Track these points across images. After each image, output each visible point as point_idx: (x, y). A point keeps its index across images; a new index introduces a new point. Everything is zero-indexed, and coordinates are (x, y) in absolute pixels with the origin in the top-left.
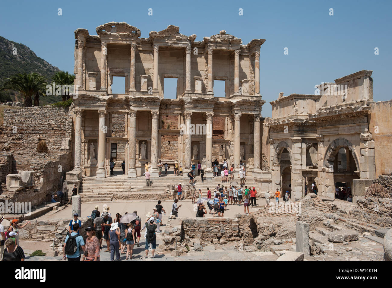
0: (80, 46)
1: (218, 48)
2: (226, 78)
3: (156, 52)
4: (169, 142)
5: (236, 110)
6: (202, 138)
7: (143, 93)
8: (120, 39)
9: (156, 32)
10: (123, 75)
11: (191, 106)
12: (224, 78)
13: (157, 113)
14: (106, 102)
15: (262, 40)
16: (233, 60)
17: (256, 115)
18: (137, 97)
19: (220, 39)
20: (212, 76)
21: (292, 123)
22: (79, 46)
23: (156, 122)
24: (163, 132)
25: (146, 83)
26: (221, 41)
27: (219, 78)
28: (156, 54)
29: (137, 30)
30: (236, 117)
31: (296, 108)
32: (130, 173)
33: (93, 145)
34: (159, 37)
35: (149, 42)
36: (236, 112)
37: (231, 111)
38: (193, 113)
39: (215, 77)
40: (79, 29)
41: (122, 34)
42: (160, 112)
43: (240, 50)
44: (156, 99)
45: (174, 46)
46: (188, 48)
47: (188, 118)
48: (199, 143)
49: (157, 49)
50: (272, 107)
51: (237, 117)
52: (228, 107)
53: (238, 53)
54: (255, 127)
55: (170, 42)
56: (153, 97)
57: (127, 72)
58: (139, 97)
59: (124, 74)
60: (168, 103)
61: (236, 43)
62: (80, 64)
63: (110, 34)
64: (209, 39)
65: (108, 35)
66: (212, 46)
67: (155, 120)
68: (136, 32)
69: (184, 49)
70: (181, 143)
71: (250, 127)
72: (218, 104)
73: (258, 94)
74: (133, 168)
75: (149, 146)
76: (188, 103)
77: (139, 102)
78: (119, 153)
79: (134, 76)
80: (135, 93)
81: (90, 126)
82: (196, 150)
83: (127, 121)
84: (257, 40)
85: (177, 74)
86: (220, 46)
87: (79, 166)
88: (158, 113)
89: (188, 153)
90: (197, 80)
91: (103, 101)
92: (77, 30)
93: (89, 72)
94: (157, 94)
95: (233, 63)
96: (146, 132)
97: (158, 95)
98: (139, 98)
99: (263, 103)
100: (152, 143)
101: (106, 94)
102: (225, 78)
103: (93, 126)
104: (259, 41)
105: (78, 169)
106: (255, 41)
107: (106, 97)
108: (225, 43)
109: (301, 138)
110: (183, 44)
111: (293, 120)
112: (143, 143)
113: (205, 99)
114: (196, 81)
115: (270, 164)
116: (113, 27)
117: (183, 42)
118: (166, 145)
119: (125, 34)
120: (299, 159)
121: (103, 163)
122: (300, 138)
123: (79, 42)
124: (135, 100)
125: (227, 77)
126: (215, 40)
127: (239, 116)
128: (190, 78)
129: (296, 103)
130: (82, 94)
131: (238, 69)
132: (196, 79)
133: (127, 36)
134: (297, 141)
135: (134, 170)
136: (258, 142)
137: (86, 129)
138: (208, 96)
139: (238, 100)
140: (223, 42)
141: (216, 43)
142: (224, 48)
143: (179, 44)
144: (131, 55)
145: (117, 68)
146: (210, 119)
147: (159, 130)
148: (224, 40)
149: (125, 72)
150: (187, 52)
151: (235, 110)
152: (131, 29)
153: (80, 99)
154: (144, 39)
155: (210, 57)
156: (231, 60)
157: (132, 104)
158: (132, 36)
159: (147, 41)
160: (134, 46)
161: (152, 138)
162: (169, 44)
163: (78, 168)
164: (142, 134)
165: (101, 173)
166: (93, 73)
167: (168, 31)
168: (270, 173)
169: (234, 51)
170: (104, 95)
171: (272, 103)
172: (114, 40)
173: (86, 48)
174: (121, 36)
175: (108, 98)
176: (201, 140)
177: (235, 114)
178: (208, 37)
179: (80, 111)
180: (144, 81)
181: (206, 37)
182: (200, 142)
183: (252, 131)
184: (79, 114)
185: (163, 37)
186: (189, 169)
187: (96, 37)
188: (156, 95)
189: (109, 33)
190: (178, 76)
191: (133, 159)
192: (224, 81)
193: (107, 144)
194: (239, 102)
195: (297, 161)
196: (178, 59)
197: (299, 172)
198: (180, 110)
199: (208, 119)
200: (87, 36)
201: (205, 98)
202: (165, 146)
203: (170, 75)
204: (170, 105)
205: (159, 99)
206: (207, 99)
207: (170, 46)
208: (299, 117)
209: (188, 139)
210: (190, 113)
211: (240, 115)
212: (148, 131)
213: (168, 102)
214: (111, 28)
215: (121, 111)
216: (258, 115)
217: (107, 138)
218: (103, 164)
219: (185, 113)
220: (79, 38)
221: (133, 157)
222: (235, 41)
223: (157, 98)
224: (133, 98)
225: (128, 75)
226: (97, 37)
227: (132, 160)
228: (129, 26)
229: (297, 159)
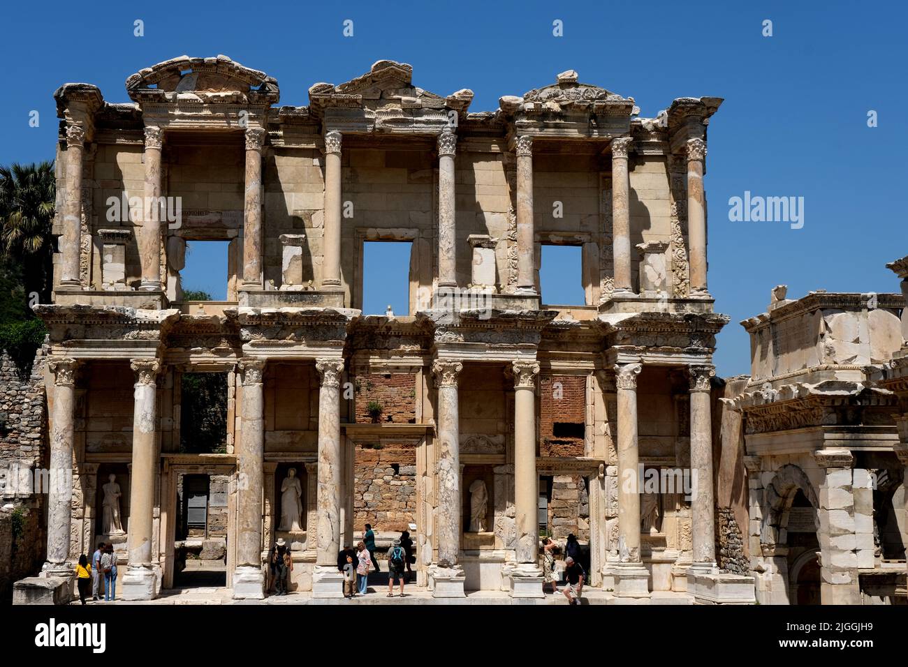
0: (73, 140)
1: (550, 132)
2: (584, 238)
3: (334, 153)
4: (396, 467)
5: (621, 351)
6: (500, 453)
7: (290, 297)
8: (208, 112)
9: (331, 87)
10: (220, 234)
11: (456, 339)
12: (577, 237)
13: (335, 366)
14: (158, 332)
15: (710, 100)
16: (606, 174)
17: (693, 366)
18: (265, 310)
19: (557, 102)
20: (531, 231)
21: (813, 396)
22: (70, 143)
23: (333, 399)
24: (360, 434)
25: (300, 262)
26: (559, 110)
27: (561, 239)
28: (333, 163)
29: (267, 80)
30: (621, 375)
31: (829, 341)
32: (242, 582)
33: (116, 481)
34: (342, 101)
35: (309, 118)
36: (621, 357)
37: (607, 357)
38: (465, 363)
39: (547, 235)
40: (68, 84)
41: (214, 97)
42: (347, 364)
43: (630, 139)
44: (333, 318)
45: (397, 130)
46: (444, 137)
47: (449, 382)
48: (493, 474)
49: (334, 145)
50: (751, 336)
51: (625, 378)
52: (593, 340)
53: (621, 149)
54: (691, 411)
55: (379, 117)
56: (321, 309)
57: (233, 226)
58: (273, 310)
59: (226, 232)
60: (377, 331)
61: (615, 113)
62: (70, 203)
63: (175, 96)
64: (519, 105)
65: (167, 101)
66: (528, 126)
67: (331, 392)
68: (264, 86)
69: (431, 142)
70: (425, 474)
71: (676, 414)
72: (559, 331)
73: (701, 293)
74: (253, 566)
75: (310, 483)
76: (447, 328)
77: (274, 327)
78: (217, 508)
79: (258, 239)
80: (258, 296)
81: (106, 415)
82: (480, 497)
83: (235, 397)
84: (690, 102)
85: (409, 228)
86: (556, 126)
87: (61, 557)
88: (341, 367)
89: (447, 510)
90: (479, 246)
91: (148, 329)
92: (62, 89)
93: (104, 230)
94: (338, 298)
95: (609, 186)
96: (302, 433)
97: (338, 304)
98: (272, 316)
99: (720, 324)
100: (320, 474)
101: (159, 305)
102: (582, 239)
103: (116, 415)
104: (697, 103)
105: (59, 568)
106: (686, 103)
107: (160, 315)
108: (576, 114)
109: (852, 452)
110: (428, 122)
111: (815, 385)
112: (292, 473)
113: (508, 316)
114: (477, 250)
115: (751, 548)
116: (183, 73)
117: (424, 118)
118: (387, 478)
119: (227, 96)
120: (847, 530)
121: (145, 545)
122: (846, 452)
123: (69, 127)
124: (260, 324)
125: (590, 234)
126: (538, 107)
127: (633, 372)
128: (453, 242)
129: (826, 324)
130: (78, 307)
131: (627, 204)
132: (475, 242)
133: (233, 102)
134: (837, 463)
135: (254, 570)
136: (707, 468)
137: (93, 425)
138: (518, 303)
139: (625, 316)
140: (568, 114)
141: (542, 116)
142: (574, 133)
143: (413, 122)
144: (247, 166)
145: (200, 213)
146: (525, 385)
147: (344, 425)
148: (571, 105)
149: (228, 224)
150: (441, 151)
151: (616, 351)
152: (246, 79)
153: (70, 323)
154: (293, 109)
155: (525, 166)
156: (601, 174)
157: (248, 338)
158: (250, 103)
159: (302, 118)
160: (255, 137)
161: (321, 458)
162: (377, 126)
163: (58, 564)
164: (287, 440)
165: (138, 584)
166: (117, 231)
167: (374, 81)
168: (751, 582)
169: (609, 143)
170: (151, 307)
171: (749, 326)
172: (189, 117)
173: (94, 146)
174: (211, 103)
175: (164, 317)
176: (500, 462)
177: (617, 366)
178: (516, 98)
179: (68, 365)
180: (290, 253)
181: (506, 98)
182: (496, 470)
183: (684, 426)
184: (64, 374)
185: (355, 101)
186: (451, 567)
187: (126, 108)
188: (333, 304)
189: (169, 96)
190: (412, 233)
191: (252, 530)
192: (581, 247)
193: (164, 479)
194: (629, 323)
195: (838, 535)
196: (412, 177)
197: (847, 578)
198: (419, 354)
199: (521, 385)
200: (98, 105)
201: (508, 311)
202: (380, 482)
203: (383, 232)
204: (386, 336)
205: (343, 318)
206: (513, 316)
207: (381, 130)
208: (842, 377)
209: (448, 457)
210: (455, 366)
211: (637, 369)
212: (308, 430)
213: (377, 327)
214: (177, 79)
215: (215, 362)
216: (703, 366)
217: (163, 460)
218: (146, 552)
219: (437, 367)
220: (68, 115)
221: (251, 526)
222: (613, 107)
223: (336, 312)
224: (253, 316)
225: (237, 236)
226: (133, 109)
227: (247, 535)
228: (237, 68)
229: (841, 529)
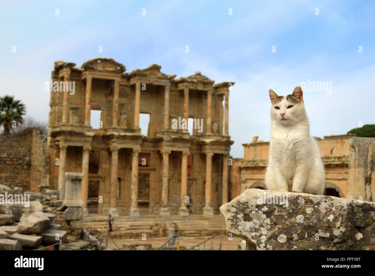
1: (194, 88)
8: (105, 74)
10: (100, 108)
11: (170, 144)
12: (193, 116)
13: (138, 150)
14: (91, 139)
15: (232, 83)
17: (225, 154)
19: (196, 79)
20: (188, 115)
25: (126, 120)
26: (197, 82)
29: (123, 66)
35: (126, 76)
36: (208, 151)
38: (172, 151)
43: (213, 91)
45: (155, 84)
46: (167, 87)
47: (166, 156)
50: (245, 148)
51: (209, 157)
53: (210, 94)
54: (223, 166)
55: (151, 80)
57: (103, 106)
58: (123, 134)
62: (66, 98)
63: (97, 69)
64: (187, 79)
66: (189, 85)
67: (136, 158)
68: (121, 68)
69: (163, 88)
76: (167, 141)
80: (118, 130)
86: (196, 86)
91: (88, 138)
94: (139, 131)
99: (232, 143)
100: (133, 181)
104: (229, 83)
107: (91, 134)
108: (200, 83)
110: (164, 82)
116: (98, 62)
126: (192, 80)
132: (172, 117)
133: (113, 72)
135: (115, 208)
136: (227, 181)
138: (185, 135)
141: (193, 83)
142: (199, 88)
143: (160, 82)
144: (115, 91)
148: (199, 80)
150: (166, 90)
152: (117, 65)
155: (187, 96)
157: (115, 141)
160: (118, 82)
161: (133, 177)
166: (76, 107)
169: (206, 92)
170: (89, 131)
171: (245, 145)
172: (100, 75)
174: (107, 71)
179: (66, 147)
180: (123, 117)
184: (64, 150)
186: (166, 207)
190: (151, 112)
194: (212, 142)
198: (153, 147)
199: (184, 158)
200: (73, 69)
203: (144, 111)
205: (141, 137)
210: (169, 152)
211: (212, 154)
216: (228, 154)
222: (210, 82)
224: (118, 135)
225: (104, 110)
228: (115, 62)
